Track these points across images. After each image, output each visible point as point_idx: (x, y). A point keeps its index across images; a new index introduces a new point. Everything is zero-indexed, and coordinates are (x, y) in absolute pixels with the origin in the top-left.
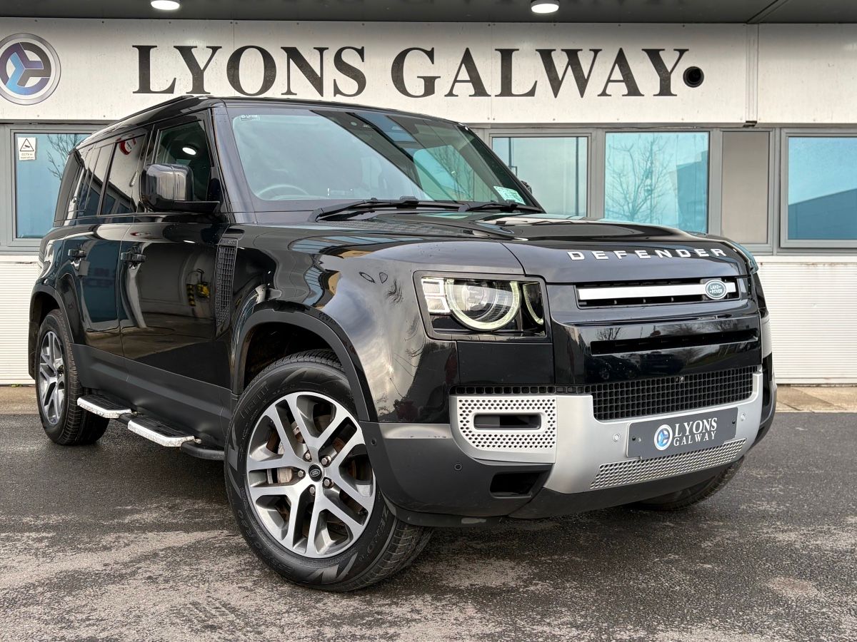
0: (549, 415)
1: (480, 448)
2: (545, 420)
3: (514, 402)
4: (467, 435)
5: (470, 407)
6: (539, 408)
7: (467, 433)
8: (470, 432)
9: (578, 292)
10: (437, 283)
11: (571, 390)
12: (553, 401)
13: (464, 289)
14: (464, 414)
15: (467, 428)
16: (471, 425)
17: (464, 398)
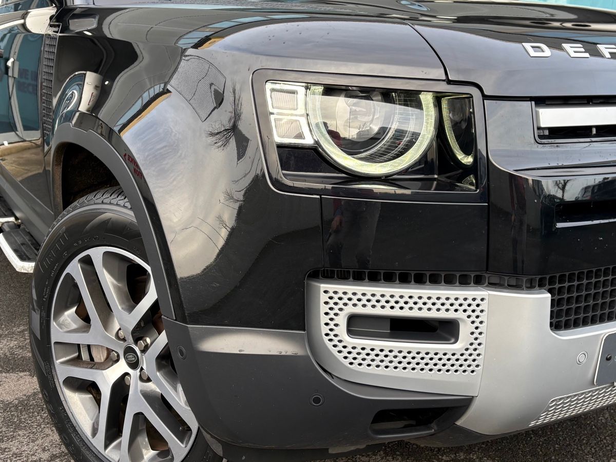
0: (473, 322)
1: (355, 367)
2: (465, 330)
3: (415, 299)
4: (335, 346)
5: (341, 302)
6: (456, 310)
7: (336, 342)
8: (340, 341)
9: (537, 113)
10: (293, 92)
11: (513, 282)
12: (482, 300)
13: (341, 103)
14: (332, 312)
15: (336, 336)
16: (342, 330)
17: (331, 287)
